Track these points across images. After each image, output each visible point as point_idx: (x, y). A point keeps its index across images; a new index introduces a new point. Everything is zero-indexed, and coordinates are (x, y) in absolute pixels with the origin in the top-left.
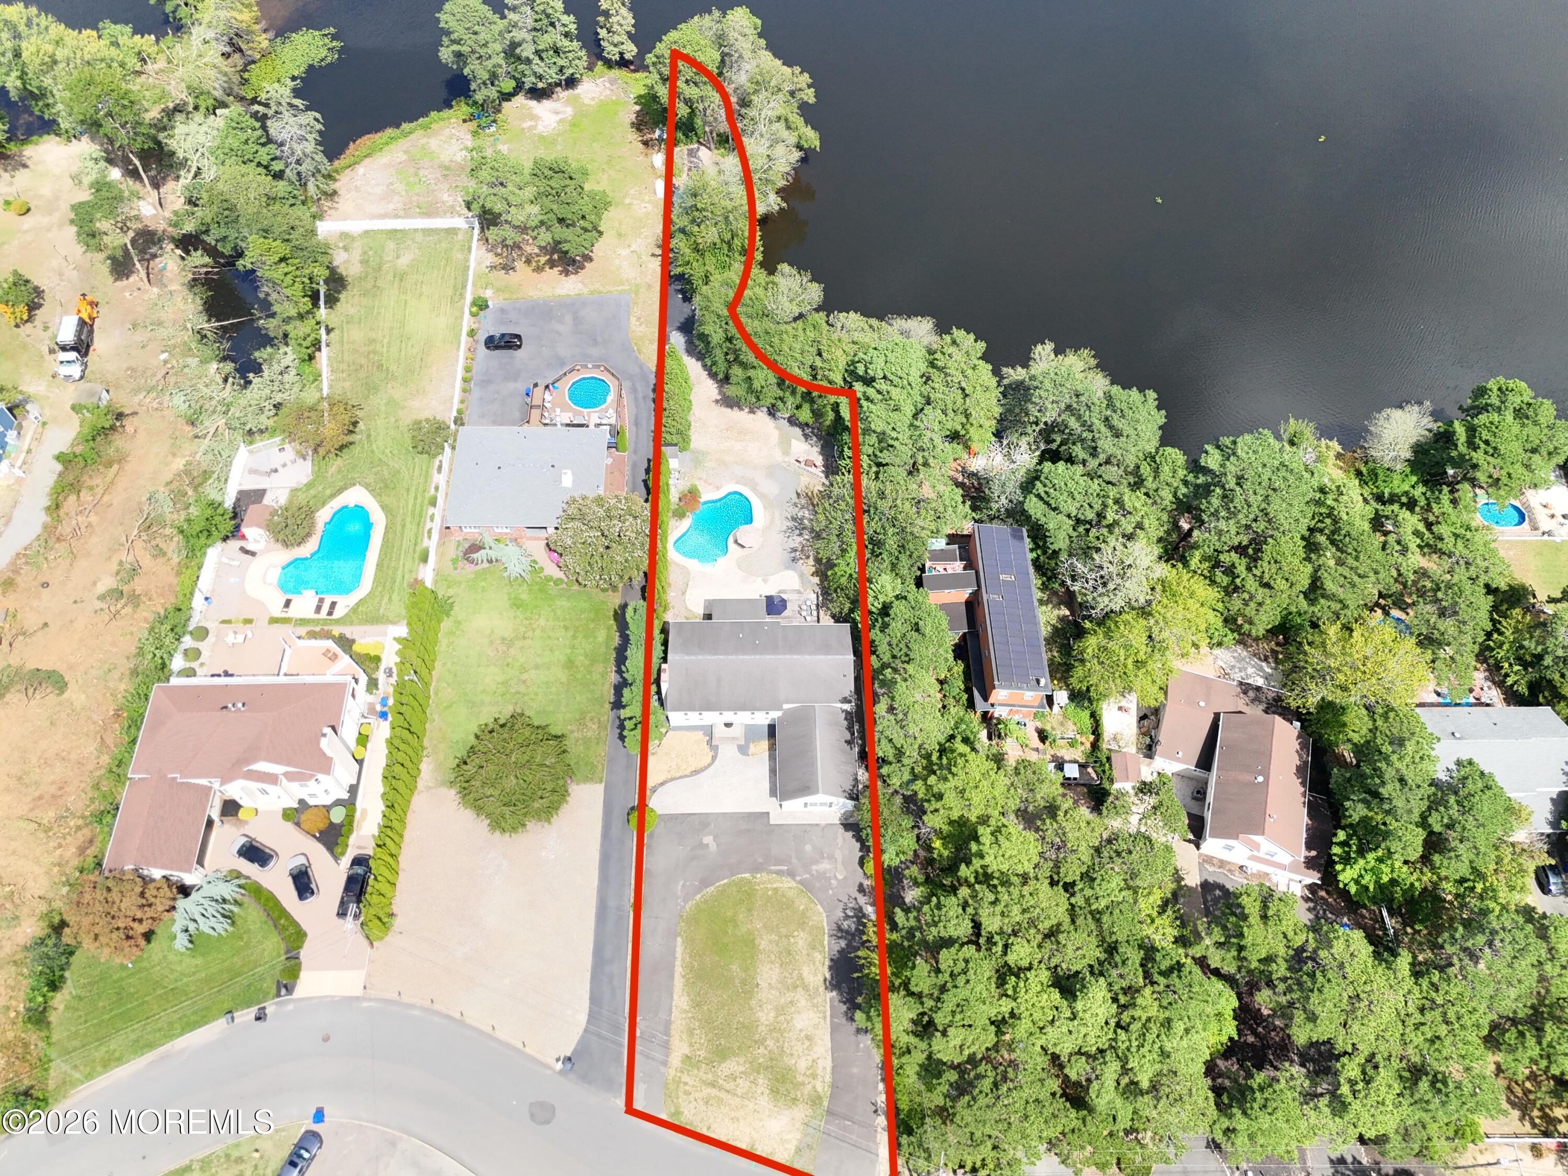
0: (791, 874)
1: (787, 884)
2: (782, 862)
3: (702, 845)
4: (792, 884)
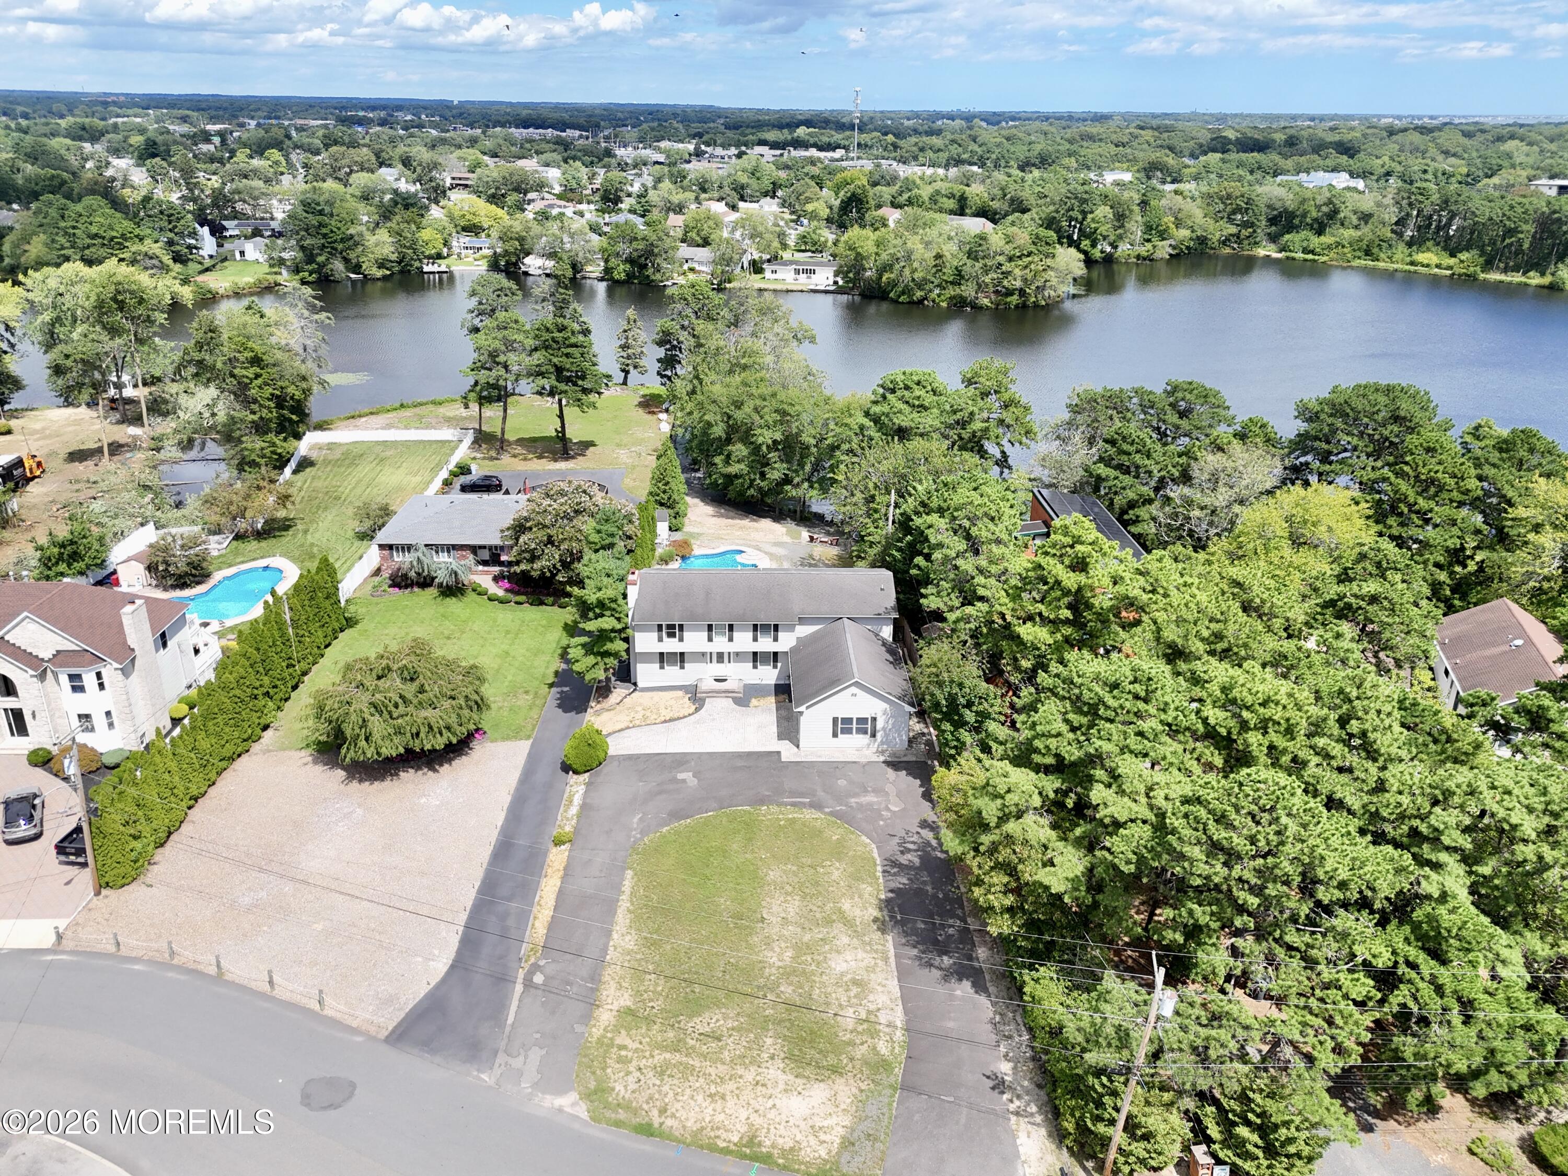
0: (817, 806)
1: (809, 814)
2: (802, 795)
3: (675, 780)
4: (818, 815)
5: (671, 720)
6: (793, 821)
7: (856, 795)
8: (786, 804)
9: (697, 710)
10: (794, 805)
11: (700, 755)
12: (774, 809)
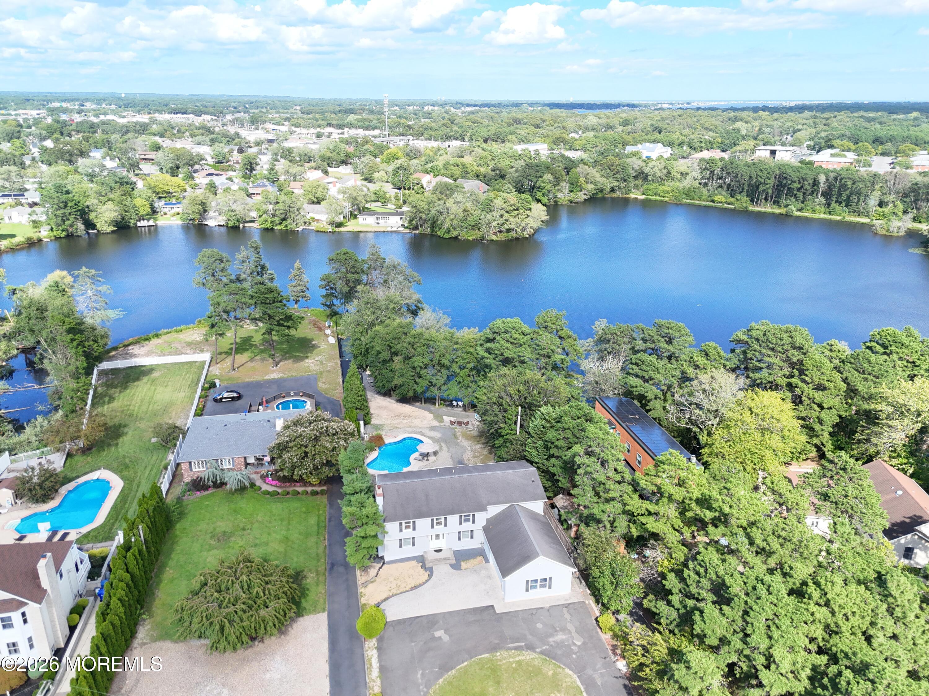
0: (530, 647)
1: (527, 656)
2: (518, 640)
3: (434, 638)
4: (533, 655)
5: (416, 587)
6: (519, 663)
7: (552, 635)
8: (511, 649)
9: (430, 576)
10: (516, 648)
11: (444, 614)
12: (504, 653)
